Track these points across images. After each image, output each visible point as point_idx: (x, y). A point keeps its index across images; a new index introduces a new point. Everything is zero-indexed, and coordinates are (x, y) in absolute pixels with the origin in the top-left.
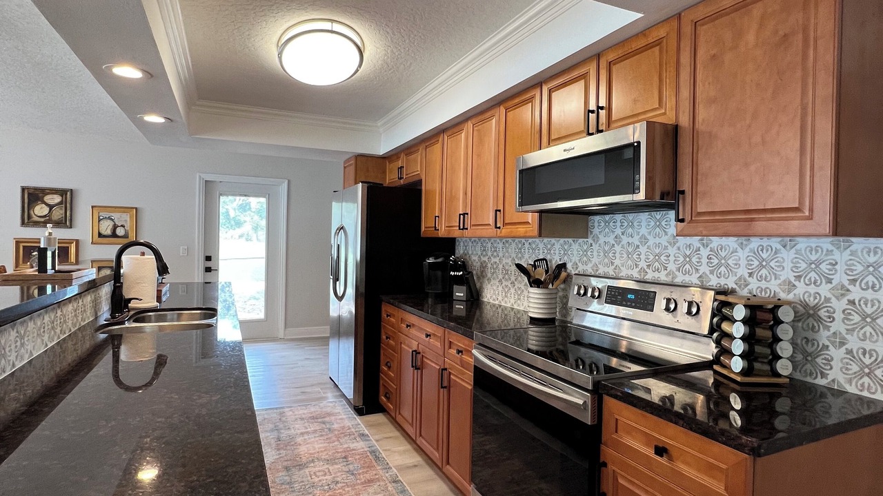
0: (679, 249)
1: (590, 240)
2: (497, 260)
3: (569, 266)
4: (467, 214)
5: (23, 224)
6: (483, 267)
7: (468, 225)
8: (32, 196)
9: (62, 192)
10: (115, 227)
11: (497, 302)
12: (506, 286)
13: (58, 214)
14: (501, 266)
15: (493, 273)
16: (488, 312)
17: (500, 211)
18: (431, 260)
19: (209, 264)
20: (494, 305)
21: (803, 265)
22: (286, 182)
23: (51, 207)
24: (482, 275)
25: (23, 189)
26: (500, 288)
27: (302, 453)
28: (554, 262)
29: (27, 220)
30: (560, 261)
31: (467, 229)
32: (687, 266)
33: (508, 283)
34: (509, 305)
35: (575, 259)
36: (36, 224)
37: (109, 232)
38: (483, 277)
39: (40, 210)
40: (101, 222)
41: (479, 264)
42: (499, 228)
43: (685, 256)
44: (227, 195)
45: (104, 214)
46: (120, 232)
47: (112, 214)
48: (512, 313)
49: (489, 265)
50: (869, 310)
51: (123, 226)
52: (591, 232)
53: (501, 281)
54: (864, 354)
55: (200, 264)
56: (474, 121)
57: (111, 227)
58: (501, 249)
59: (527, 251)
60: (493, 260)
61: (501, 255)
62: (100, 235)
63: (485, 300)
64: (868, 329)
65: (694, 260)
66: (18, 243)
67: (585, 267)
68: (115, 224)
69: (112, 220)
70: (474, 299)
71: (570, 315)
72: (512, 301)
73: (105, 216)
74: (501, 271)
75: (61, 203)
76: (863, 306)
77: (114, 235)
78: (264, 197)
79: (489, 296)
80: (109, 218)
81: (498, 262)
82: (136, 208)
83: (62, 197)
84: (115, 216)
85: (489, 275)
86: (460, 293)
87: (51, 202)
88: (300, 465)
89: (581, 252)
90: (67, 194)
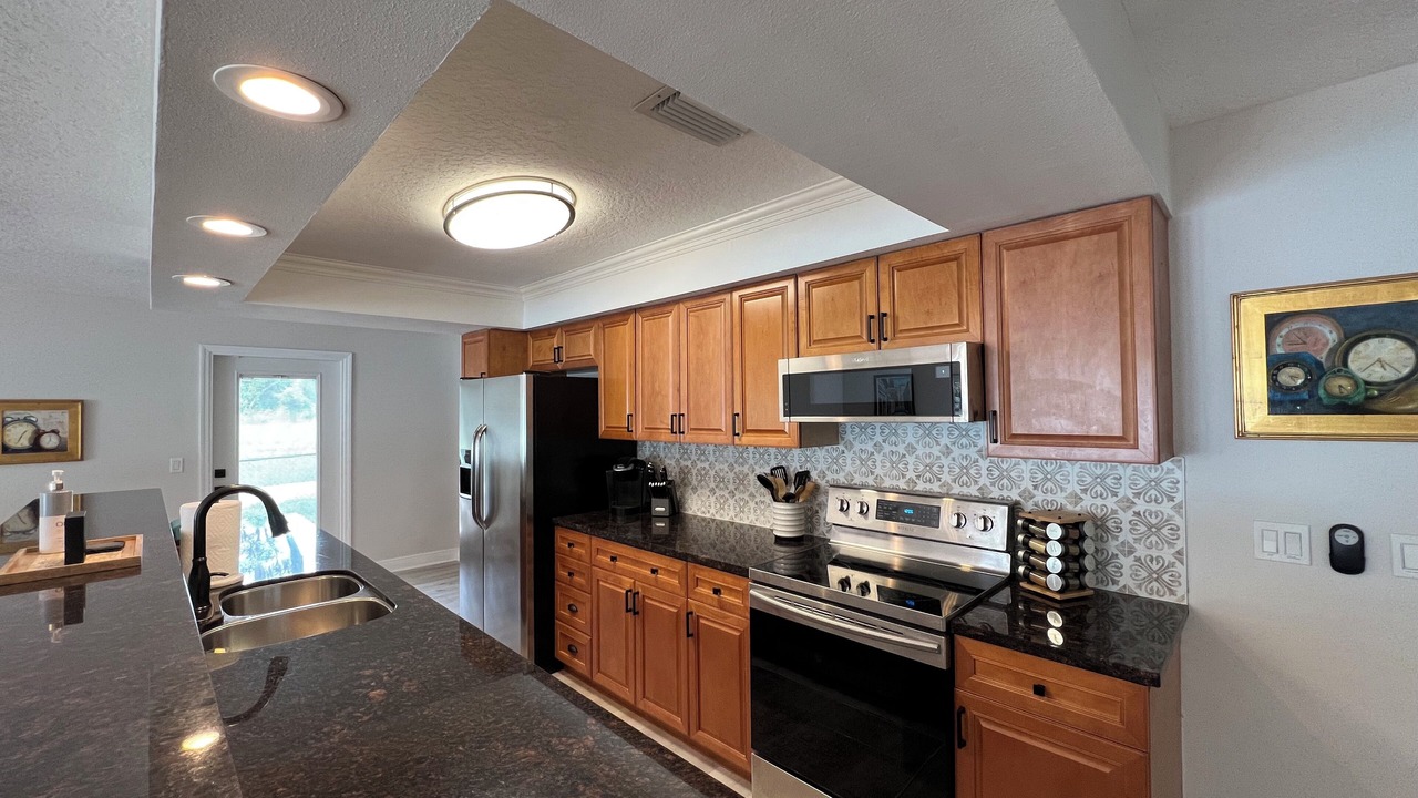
0: (954, 459)
1: (841, 447)
2: (706, 465)
3: (814, 475)
4: (683, 415)
6: (684, 473)
10: (38, 435)
11: (708, 516)
12: (722, 497)
14: (712, 473)
15: (701, 480)
16: (694, 530)
17: (738, 415)
19: (221, 482)
20: (704, 519)
21: (1089, 479)
22: (350, 356)
24: (685, 483)
26: (713, 499)
28: (792, 470)
30: (801, 467)
31: (683, 433)
32: (965, 478)
33: (726, 493)
34: (727, 519)
35: (822, 466)
37: (25, 443)
38: (685, 485)
40: (9, 427)
41: (677, 470)
42: (738, 435)
43: (962, 467)
44: (251, 376)
45: (13, 414)
46: (49, 441)
47: (32, 413)
48: (732, 529)
49: (694, 471)
50: (1154, 521)
51: (53, 431)
52: (843, 439)
53: (712, 491)
54: (1152, 561)
55: (208, 484)
56: (689, 304)
57: (29, 434)
58: (712, 453)
59: (751, 455)
60: (700, 465)
61: (712, 458)
62: (6, 449)
63: (690, 512)
64: (1154, 538)
65: (972, 472)
67: (835, 476)
68: (38, 430)
69: (32, 423)
70: (676, 514)
71: (817, 530)
72: (732, 514)
73: (16, 417)
74: (712, 479)
76: (1148, 517)
77: (36, 447)
78: (314, 377)
79: (695, 508)
80: (27, 420)
81: (707, 467)
82: (82, 402)
84: (40, 417)
85: (695, 483)
86: (660, 508)
89: (830, 460)
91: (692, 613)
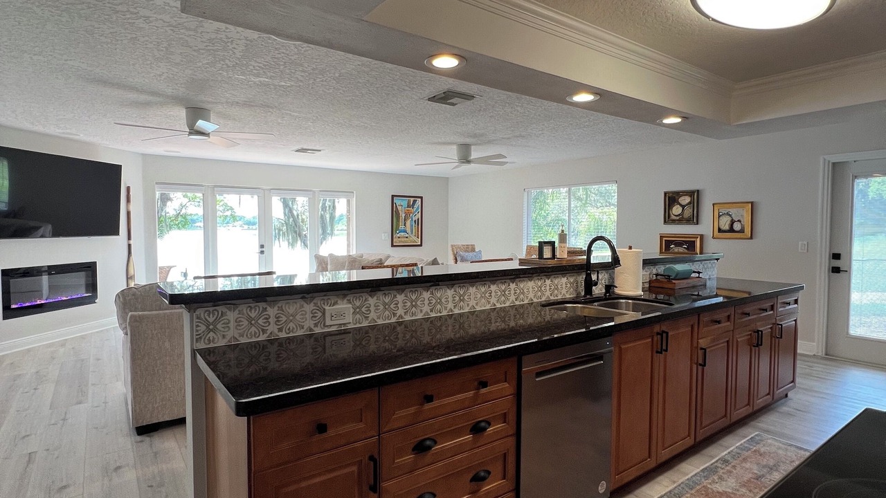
5: (665, 222)
8: (671, 199)
9: (691, 193)
10: (733, 222)
13: (688, 213)
19: (836, 263)
23: (683, 207)
25: (665, 194)
29: (668, 220)
36: (674, 222)
37: (727, 227)
39: (677, 210)
40: (721, 218)
44: (865, 176)
46: (737, 227)
47: (730, 210)
51: (739, 221)
55: (824, 262)
57: (729, 222)
62: (720, 230)
66: (661, 237)
68: (732, 220)
69: (730, 215)
73: (724, 212)
75: (690, 203)
77: (731, 230)
80: (728, 214)
82: (752, 203)
83: (691, 196)
84: (733, 211)
87: (684, 203)
90: (695, 195)
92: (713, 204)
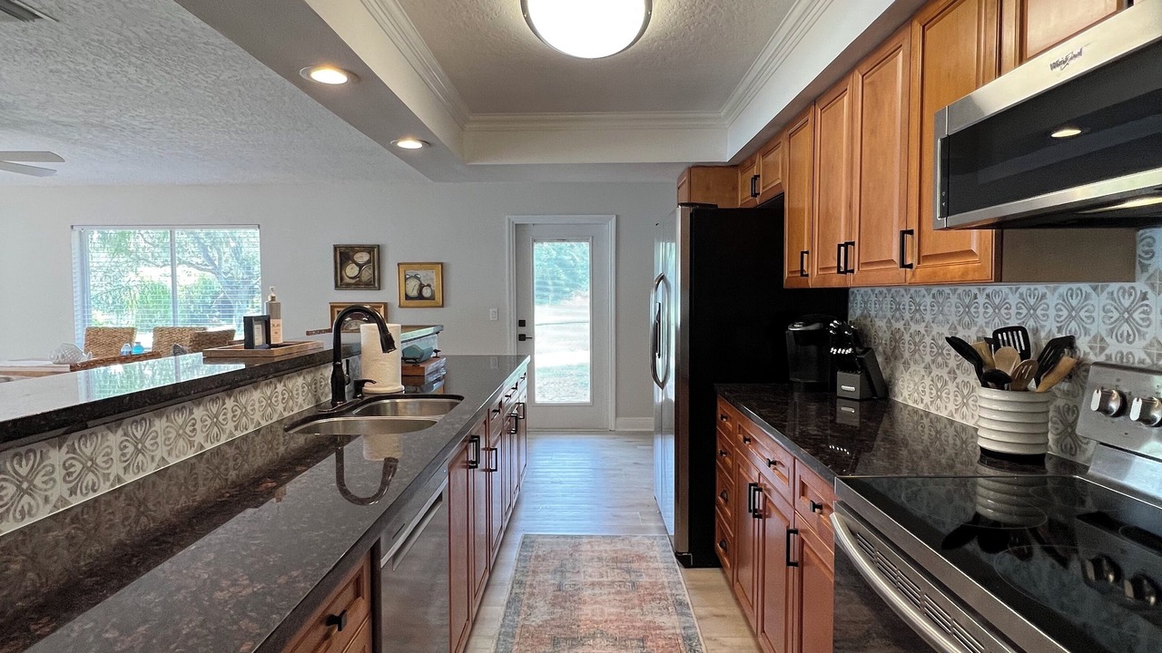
1: (1140, 286)
2: (921, 328)
3: (1082, 344)
4: (853, 244)
5: (336, 286)
6: (896, 339)
7: (854, 263)
8: (344, 255)
9: (370, 249)
10: (421, 287)
11: (921, 407)
12: (940, 378)
13: (366, 275)
14: (928, 340)
15: (915, 351)
16: (905, 426)
17: (911, 232)
18: (798, 327)
19: (523, 330)
20: (916, 411)
22: (614, 219)
23: (360, 266)
24: (893, 355)
25: (336, 248)
26: (928, 381)
27: (583, 618)
28: (1043, 334)
29: (340, 284)
30: (1060, 329)
31: (852, 271)
33: (944, 373)
34: (944, 414)
35: (1099, 327)
36: (348, 286)
37: (414, 293)
38: (896, 358)
39: (351, 270)
40: (408, 282)
41: (888, 335)
42: (910, 266)
44: (542, 241)
45: (411, 273)
46: (427, 292)
47: (418, 272)
48: (951, 431)
49: (907, 337)
51: (429, 285)
52: (1144, 268)
53: (927, 368)
55: (513, 331)
56: (864, 68)
57: (417, 287)
58: (928, 308)
59: (981, 310)
60: (914, 327)
61: (928, 317)
62: (407, 297)
63: (900, 400)
66: (333, 308)
67: (1125, 347)
68: (421, 284)
69: (419, 279)
70: (878, 397)
71: (1084, 451)
72: (951, 407)
73: (410, 275)
74: (928, 349)
75: (369, 262)
77: (420, 297)
78: (587, 240)
79: (906, 393)
80: (416, 277)
81: (923, 332)
82: (442, 264)
83: (369, 253)
84: (421, 274)
85: (907, 355)
86: (848, 386)
87: (360, 261)
88: (574, 639)
89: (1116, 315)
90: (374, 251)
91: (795, 532)
92: (398, 264)
